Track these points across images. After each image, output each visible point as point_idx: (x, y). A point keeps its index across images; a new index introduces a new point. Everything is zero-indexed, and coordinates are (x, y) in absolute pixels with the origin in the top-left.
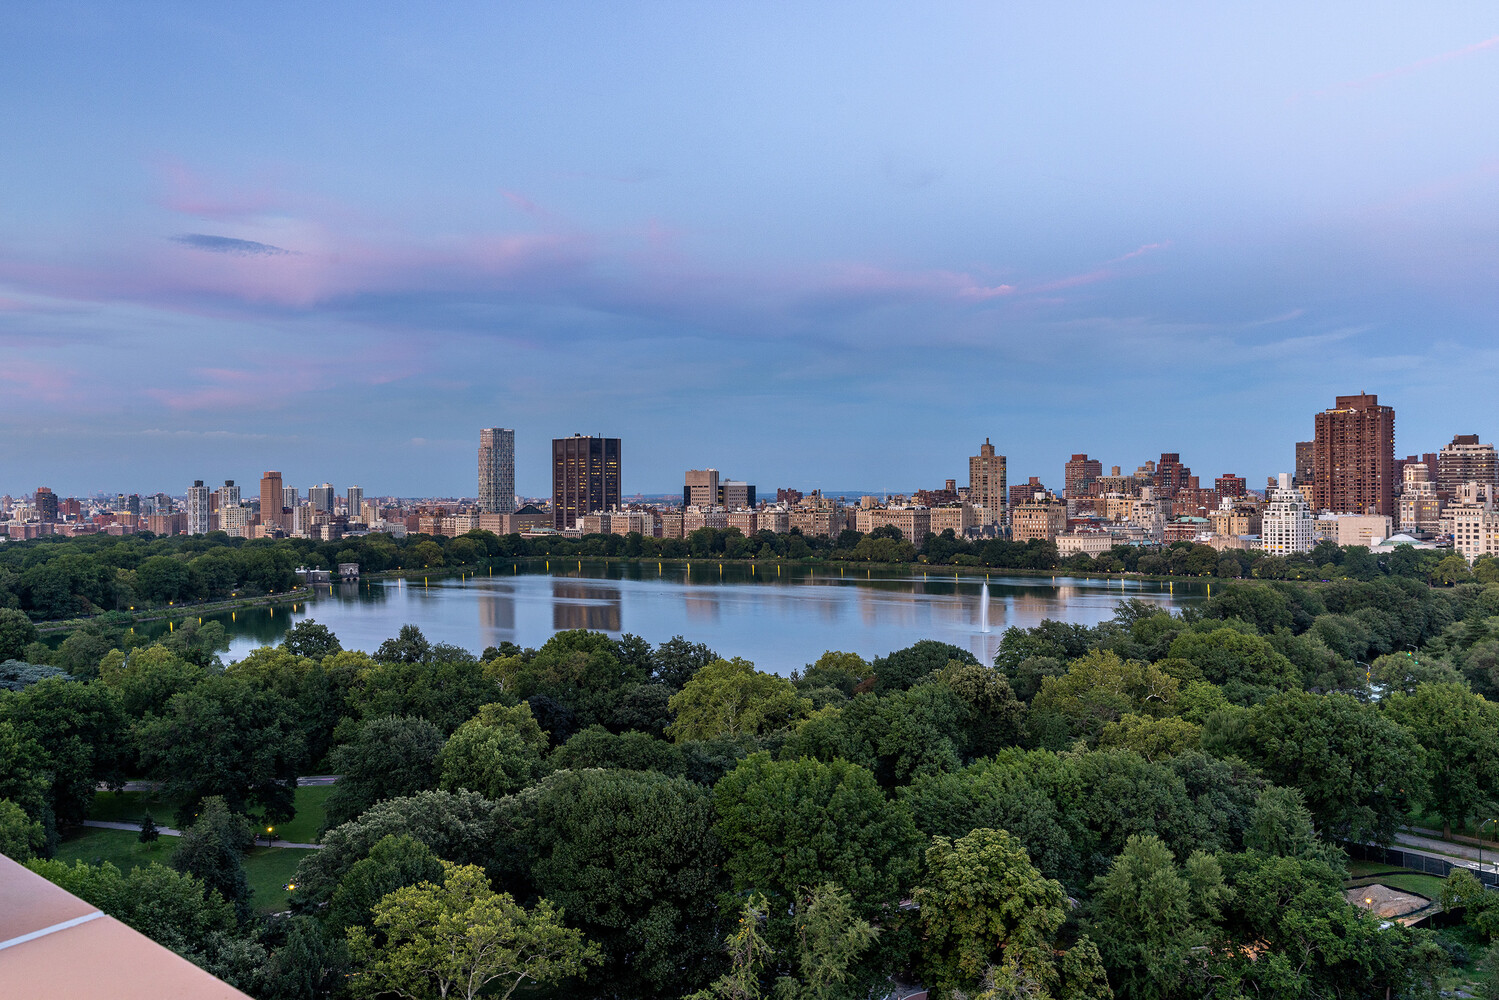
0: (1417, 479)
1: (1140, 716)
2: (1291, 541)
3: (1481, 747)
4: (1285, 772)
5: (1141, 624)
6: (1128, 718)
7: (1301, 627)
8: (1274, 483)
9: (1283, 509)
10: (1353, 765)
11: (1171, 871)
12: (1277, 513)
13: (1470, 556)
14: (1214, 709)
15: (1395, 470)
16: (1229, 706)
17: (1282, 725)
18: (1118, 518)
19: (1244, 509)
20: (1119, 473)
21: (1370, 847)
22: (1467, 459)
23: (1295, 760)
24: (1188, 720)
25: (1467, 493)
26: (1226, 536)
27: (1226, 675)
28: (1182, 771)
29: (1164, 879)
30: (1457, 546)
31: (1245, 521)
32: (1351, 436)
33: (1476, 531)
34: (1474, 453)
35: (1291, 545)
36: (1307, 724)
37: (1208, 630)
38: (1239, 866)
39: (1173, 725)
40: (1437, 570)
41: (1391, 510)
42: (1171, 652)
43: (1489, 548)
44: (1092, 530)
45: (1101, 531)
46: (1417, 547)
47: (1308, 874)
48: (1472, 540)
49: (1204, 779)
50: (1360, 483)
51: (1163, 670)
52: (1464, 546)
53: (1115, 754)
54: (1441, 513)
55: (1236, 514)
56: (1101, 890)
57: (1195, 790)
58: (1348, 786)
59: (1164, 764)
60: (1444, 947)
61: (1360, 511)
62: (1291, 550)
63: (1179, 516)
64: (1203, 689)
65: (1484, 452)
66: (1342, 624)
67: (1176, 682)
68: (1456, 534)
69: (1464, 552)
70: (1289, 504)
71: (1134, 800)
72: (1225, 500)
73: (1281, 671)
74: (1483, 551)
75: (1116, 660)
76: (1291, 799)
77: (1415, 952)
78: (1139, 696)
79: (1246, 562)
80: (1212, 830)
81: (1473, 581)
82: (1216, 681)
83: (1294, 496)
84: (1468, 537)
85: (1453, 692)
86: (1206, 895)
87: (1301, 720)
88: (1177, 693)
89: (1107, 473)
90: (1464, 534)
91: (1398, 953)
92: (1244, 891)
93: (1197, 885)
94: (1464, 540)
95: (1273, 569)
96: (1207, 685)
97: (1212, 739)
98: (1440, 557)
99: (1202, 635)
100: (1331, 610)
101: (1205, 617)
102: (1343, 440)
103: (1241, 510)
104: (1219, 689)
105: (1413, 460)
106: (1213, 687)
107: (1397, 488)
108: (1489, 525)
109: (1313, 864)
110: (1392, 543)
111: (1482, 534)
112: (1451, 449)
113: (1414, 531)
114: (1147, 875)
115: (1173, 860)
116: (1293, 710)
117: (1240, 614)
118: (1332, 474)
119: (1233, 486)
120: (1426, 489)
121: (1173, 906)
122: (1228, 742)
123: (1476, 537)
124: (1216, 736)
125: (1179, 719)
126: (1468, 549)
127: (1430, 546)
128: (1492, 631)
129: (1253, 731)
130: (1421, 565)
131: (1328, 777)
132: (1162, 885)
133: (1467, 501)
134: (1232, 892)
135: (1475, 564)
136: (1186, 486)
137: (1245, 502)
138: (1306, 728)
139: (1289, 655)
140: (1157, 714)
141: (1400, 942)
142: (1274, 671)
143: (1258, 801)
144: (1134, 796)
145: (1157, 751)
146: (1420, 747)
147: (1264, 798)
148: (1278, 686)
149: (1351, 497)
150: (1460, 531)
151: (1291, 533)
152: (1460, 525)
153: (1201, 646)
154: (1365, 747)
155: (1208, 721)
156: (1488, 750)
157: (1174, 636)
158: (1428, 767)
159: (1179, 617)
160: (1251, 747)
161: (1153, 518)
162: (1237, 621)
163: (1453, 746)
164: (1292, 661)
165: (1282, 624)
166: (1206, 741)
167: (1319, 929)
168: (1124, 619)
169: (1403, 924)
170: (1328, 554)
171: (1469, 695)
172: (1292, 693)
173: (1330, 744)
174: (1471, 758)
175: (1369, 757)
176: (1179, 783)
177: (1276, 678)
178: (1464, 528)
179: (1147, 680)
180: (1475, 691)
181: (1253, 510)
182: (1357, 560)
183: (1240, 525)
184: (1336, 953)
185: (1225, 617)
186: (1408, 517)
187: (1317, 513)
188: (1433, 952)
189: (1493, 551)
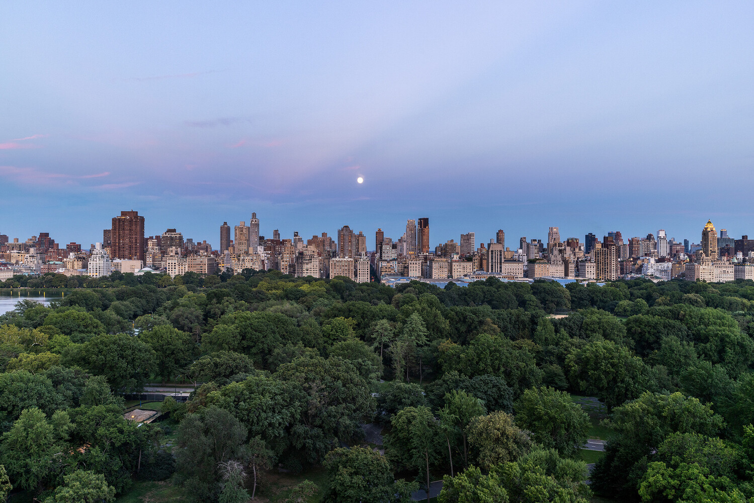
0: (153, 246)
1: (29, 353)
2: (101, 271)
3: (176, 349)
4: (98, 370)
5: (29, 311)
6: (23, 355)
7: (105, 307)
8: (93, 247)
9: (98, 258)
10: (128, 362)
11: (44, 422)
12: (95, 259)
13: (173, 276)
14: (66, 346)
15: (145, 242)
16: (73, 344)
17: (97, 350)
18: (17, 263)
19: (80, 258)
20: (18, 241)
21: (134, 395)
22: (171, 238)
23: (103, 364)
24: (53, 353)
25: (172, 251)
26: (72, 270)
27: (71, 331)
28: (50, 376)
29: (41, 426)
30: (168, 272)
31: (80, 263)
32: (127, 228)
33: (175, 266)
34: (174, 236)
35: (101, 273)
36: (108, 348)
37: (61, 311)
38: (77, 413)
39: (47, 355)
40: (160, 281)
41: (143, 258)
42: (45, 323)
43: (179, 272)
44: (3, 268)
45: (8, 268)
46: (153, 272)
47: (108, 411)
48: (173, 269)
49: (60, 378)
50: (130, 247)
51: (41, 331)
52: (170, 271)
53: (14, 373)
54: (162, 259)
55: (76, 260)
56: (7, 439)
57: (56, 384)
58: (125, 371)
59: (41, 374)
60: (162, 428)
61: (130, 258)
62: (101, 275)
63: (49, 261)
64: (60, 338)
65: (178, 236)
66: (122, 305)
67: (47, 336)
68: (168, 267)
69: (171, 274)
70: (100, 256)
71: (26, 393)
72: (71, 254)
73: (97, 327)
74: (177, 273)
75: (16, 329)
76: (101, 380)
77: (151, 433)
78: (28, 345)
79: (81, 281)
80: (64, 400)
81: (173, 285)
82: (67, 334)
83: (103, 252)
84: (172, 268)
85: (166, 328)
86: (61, 430)
87: (106, 346)
88: (48, 341)
89: (11, 241)
91: (145, 435)
92: (80, 424)
93: (57, 426)
94: (170, 269)
95: (93, 283)
96: (62, 336)
97: (65, 359)
98: (162, 276)
99: (60, 314)
100: (118, 299)
101: (61, 306)
102: (124, 229)
103: (79, 258)
104: (68, 337)
105: (151, 238)
106: (66, 337)
107: (145, 249)
108: (179, 263)
109: (111, 406)
110: (143, 271)
111: (177, 267)
112: (166, 234)
113: (152, 266)
114: (32, 426)
115: (45, 417)
116: (102, 342)
117: (78, 304)
118: (119, 243)
119: (75, 248)
120: (156, 250)
121: (45, 437)
122: (72, 360)
123: (175, 268)
124: (67, 358)
125: (49, 353)
126: (172, 273)
127: (158, 272)
128: (181, 304)
129: (84, 353)
130: (154, 280)
131: (117, 369)
132: (40, 430)
133: (172, 254)
134: (74, 425)
135: (174, 278)
136: (52, 248)
137: (81, 255)
138: (108, 349)
139: (100, 320)
140: (37, 352)
141: (146, 430)
142: (94, 327)
143: (86, 384)
144: (26, 391)
145: (37, 369)
146: (154, 351)
147: (89, 382)
148: (95, 333)
149: (127, 253)
150: (169, 266)
151: (101, 268)
152: (169, 263)
153: (60, 319)
154: (132, 354)
155: (63, 352)
156: (179, 349)
157: (47, 315)
158: (157, 359)
159: (49, 307)
160: (83, 361)
161: (36, 262)
162: (77, 307)
163: (166, 349)
164: (102, 322)
165: (97, 307)
166: (62, 361)
167: (113, 433)
168: (20, 309)
169: (147, 423)
170: (117, 276)
171: (172, 329)
172: (102, 336)
173: (118, 355)
174: (173, 353)
175: (134, 358)
176: (49, 382)
177: (95, 330)
178: (170, 265)
179: (33, 337)
180: (174, 327)
181: (84, 258)
182: (129, 278)
183: (78, 265)
184: (120, 441)
185: (71, 305)
186: (149, 261)
187: (112, 259)
188: (159, 431)
189: (181, 273)
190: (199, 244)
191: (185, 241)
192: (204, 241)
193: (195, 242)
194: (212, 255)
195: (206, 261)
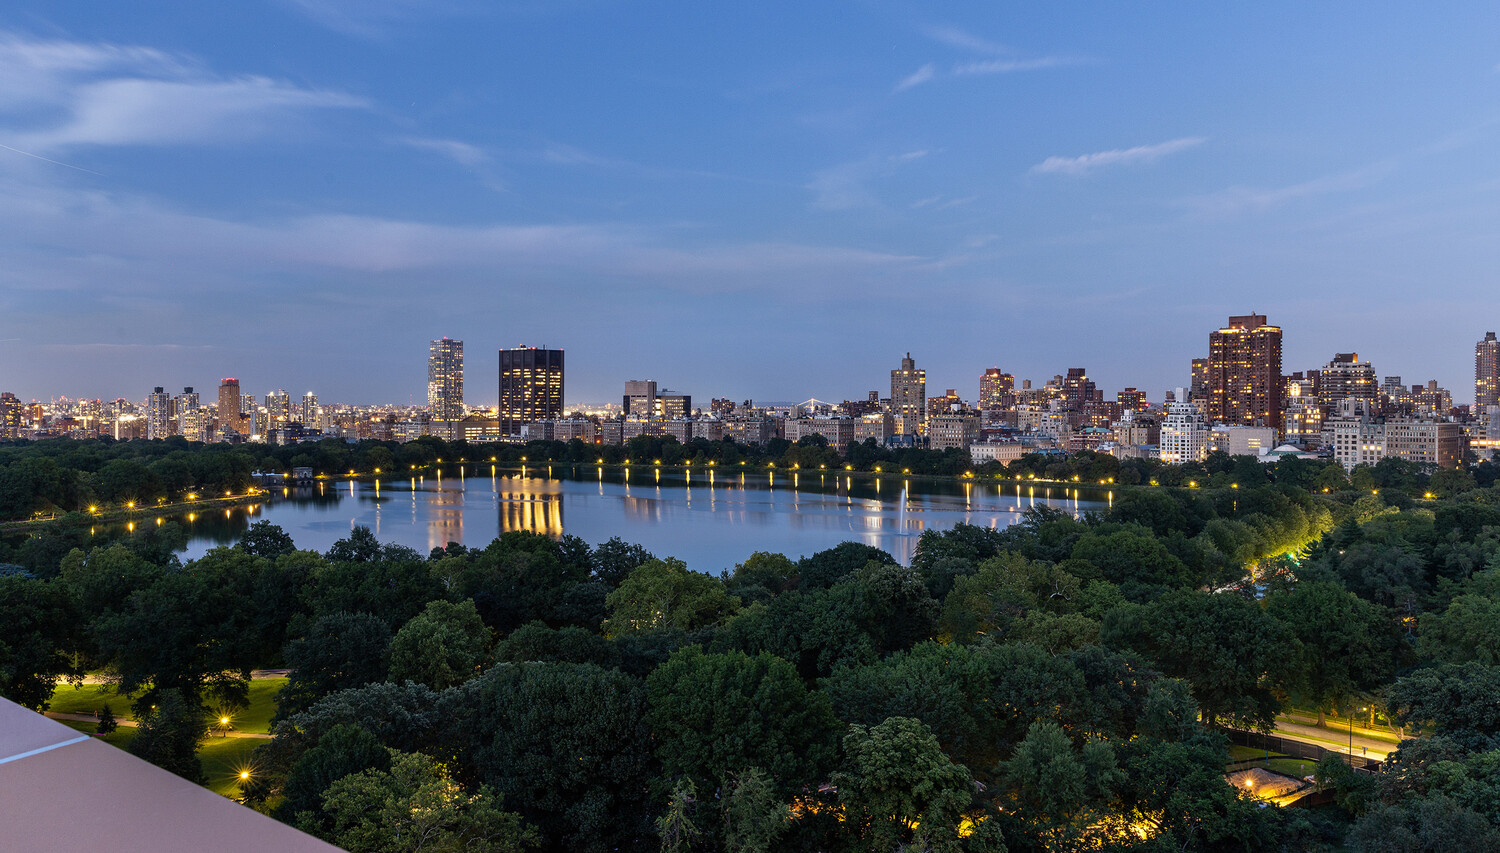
0: (1301, 394)
1: (1044, 612)
2: (1186, 451)
3: (1353, 641)
4: (1174, 665)
5: (1048, 527)
6: (1034, 614)
7: (1194, 530)
8: (1171, 397)
9: (1179, 421)
10: (1238, 658)
11: (1068, 756)
12: (1174, 424)
13: (1349, 466)
14: (1112, 606)
15: (1282, 385)
16: (1127, 604)
17: (1173, 621)
18: (1028, 428)
19: (1143, 421)
20: (1029, 386)
21: (1252, 735)
22: (1346, 376)
23: (1185, 654)
24: (1088, 617)
25: (1346, 407)
26: (1127, 446)
27: (1123, 575)
28: (1081, 664)
29: (1062, 764)
30: (1336, 456)
31: (1145, 431)
32: (1242, 353)
33: (1354, 442)
34: (1353, 370)
35: (1186, 455)
36: (1196, 620)
37: (1107, 533)
38: (1132, 750)
39: (1074, 620)
40: (1318, 478)
41: (1276, 423)
42: (1074, 553)
43: (1365, 458)
44: (1004, 439)
45: (1012, 440)
46: (1300, 457)
47: (1193, 758)
48: (1350, 450)
49: (1100, 671)
50: (1250, 397)
51: (1066, 570)
52: (1343, 456)
53: (1021, 647)
54: (1322, 425)
55: (1136, 425)
56: (1005, 774)
57: (1093, 680)
58: (1233, 677)
59: (1065, 657)
60: (1315, 825)
61: (1249, 424)
62: (1186, 459)
63: (1084, 427)
64: (1102, 587)
65: (1362, 369)
66: (1230, 528)
67: (1078, 580)
68: (1336, 445)
69: (1343, 461)
70: (1184, 416)
71: (1037, 691)
72: (1127, 412)
73: (1174, 572)
74: (1359, 461)
75: (1023, 560)
76: (1180, 689)
77: (1288, 829)
78: (1044, 594)
79: (1145, 468)
80: (1107, 719)
81: (1351, 488)
82: (1114, 580)
83: (1189, 409)
84: (1347, 448)
85: (1329, 590)
86: (1100, 778)
87: (1192, 616)
88: (1079, 591)
89: (1018, 389)
90: (1343, 445)
91: (1274, 831)
92: (1135, 774)
93: (1093, 769)
94: (1343, 450)
95: (1174, 475)
96: (1106, 583)
97: (1109, 634)
98: (1321, 466)
99: (1102, 537)
100: (1221, 515)
101: (1106, 520)
102: (1235, 358)
103: (1141, 422)
104: (1117, 588)
105: (1298, 376)
106: (1112, 586)
107: (1283, 402)
108: (1365, 437)
109: (1198, 748)
110: (1278, 453)
111: (1359, 445)
112: (1332, 366)
113: (1298, 442)
114: (1047, 760)
115: (1071, 746)
116: (1183, 607)
117: (1138, 518)
118: (1225, 388)
119: (1132, 398)
120: (1309, 403)
121: (1070, 788)
122: (1124, 636)
123: (1354, 448)
124: (1114, 631)
125: (1080, 615)
126: (1346, 459)
127: (1312, 457)
128: (1366, 535)
129: (1146, 626)
130: (1304, 474)
131: (1215, 669)
132: (1060, 769)
133: (1346, 414)
134: (1124, 774)
135: (1353, 472)
136: (1091, 399)
137: (1145, 414)
138: (1196, 624)
139: (1181, 557)
140: (1060, 611)
141: (1276, 820)
142: (1168, 571)
143: (1150, 692)
144: (1038, 687)
145: (1059, 646)
146: (1298, 641)
147: (1155, 689)
148: (1171, 585)
149: (1241, 410)
150: (1339, 442)
151: (1186, 443)
152: (1340, 436)
153: (1102, 547)
154: (1249, 642)
155: (1107, 617)
156: (1359, 644)
157: (1077, 538)
158: (1305, 660)
159: (1082, 521)
160: (1145, 641)
161: (1060, 428)
162: (1135, 526)
163: (1328, 640)
164: (1185, 563)
165: (1177, 528)
166: (1104, 636)
167: (1203, 809)
168: (1032, 523)
169: (1278, 804)
170: (1221, 463)
171: (1344, 594)
172: (1183, 592)
173: (1217, 638)
174: (1344, 652)
175: (1252, 650)
176: (1078, 675)
177: (1170, 577)
178: (1343, 439)
179: (1052, 580)
180: (1349, 590)
181: (1152, 422)
182: (1247, 466)
183: (1140, 435)
184: (1218, 831)
185: (1125, 521)
186: (1292, 429)
187: (1210, 424)
188: (1306, 829)
189: (1368, 461)
190: (1417, 389)
191: (1381, 382)
192: (1430, 382)
193: (1408, 383)
194: (1451, 418)
195: (1434, 431)
